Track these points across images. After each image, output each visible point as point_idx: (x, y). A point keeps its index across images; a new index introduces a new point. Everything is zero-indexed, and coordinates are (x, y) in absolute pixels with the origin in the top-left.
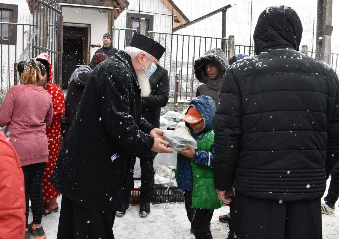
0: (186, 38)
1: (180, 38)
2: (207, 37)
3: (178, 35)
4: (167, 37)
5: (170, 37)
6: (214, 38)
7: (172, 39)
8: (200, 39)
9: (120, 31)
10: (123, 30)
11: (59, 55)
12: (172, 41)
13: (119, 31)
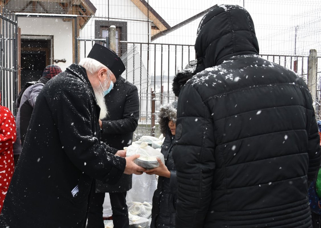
0: (165, 47)
1: (158, 47)
2: (191, 46)
3: (155, 44)
4: (142, 47)
5: (145, 47)
7: (148, 49)
8: (182, 48)
9: (87, 42)
10: (90, 40)
11: (15, 73)
12: (148, 51)
13: (85, 42)
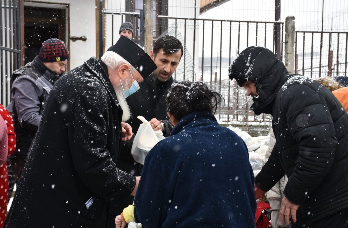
0: (217, 24)
1: (208, 24)
2: (251, 22)
3: (204, 20)
4: (187, 24)
5: (191, 24)
6: (262, 22)
7: (195, 27)
8: (239, 25)
9: (115, 16)
10: (119, 14)
11: (18, 54)
12: (195, 30)
13: (113, 16)
